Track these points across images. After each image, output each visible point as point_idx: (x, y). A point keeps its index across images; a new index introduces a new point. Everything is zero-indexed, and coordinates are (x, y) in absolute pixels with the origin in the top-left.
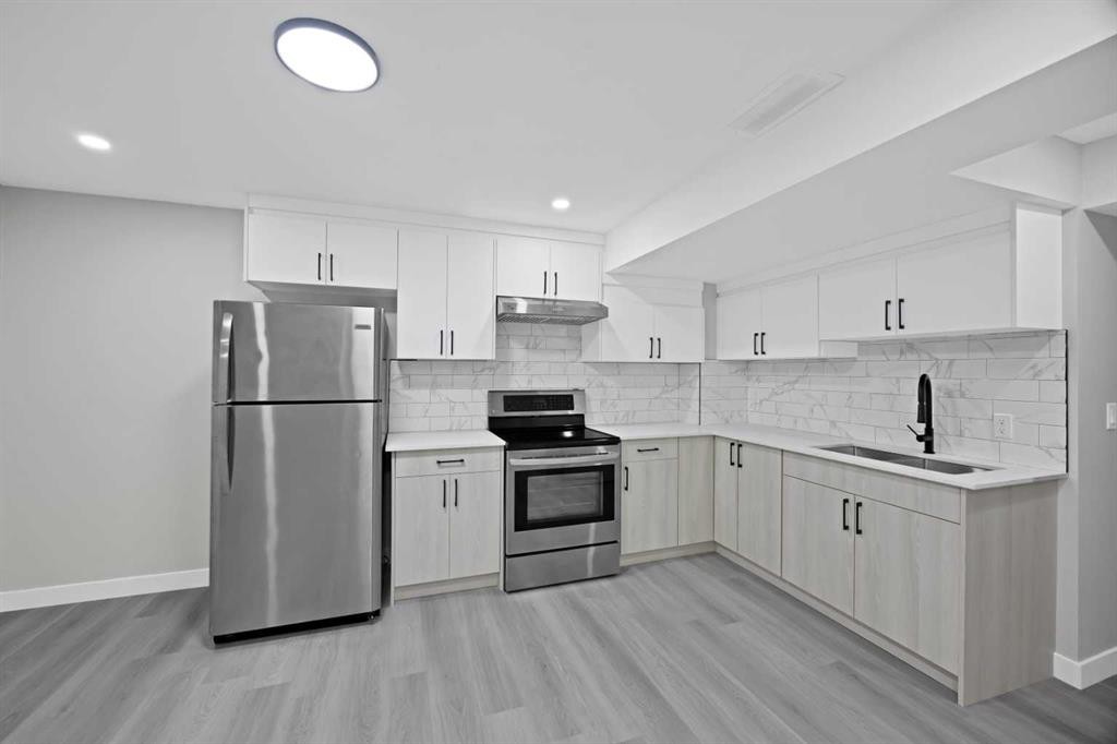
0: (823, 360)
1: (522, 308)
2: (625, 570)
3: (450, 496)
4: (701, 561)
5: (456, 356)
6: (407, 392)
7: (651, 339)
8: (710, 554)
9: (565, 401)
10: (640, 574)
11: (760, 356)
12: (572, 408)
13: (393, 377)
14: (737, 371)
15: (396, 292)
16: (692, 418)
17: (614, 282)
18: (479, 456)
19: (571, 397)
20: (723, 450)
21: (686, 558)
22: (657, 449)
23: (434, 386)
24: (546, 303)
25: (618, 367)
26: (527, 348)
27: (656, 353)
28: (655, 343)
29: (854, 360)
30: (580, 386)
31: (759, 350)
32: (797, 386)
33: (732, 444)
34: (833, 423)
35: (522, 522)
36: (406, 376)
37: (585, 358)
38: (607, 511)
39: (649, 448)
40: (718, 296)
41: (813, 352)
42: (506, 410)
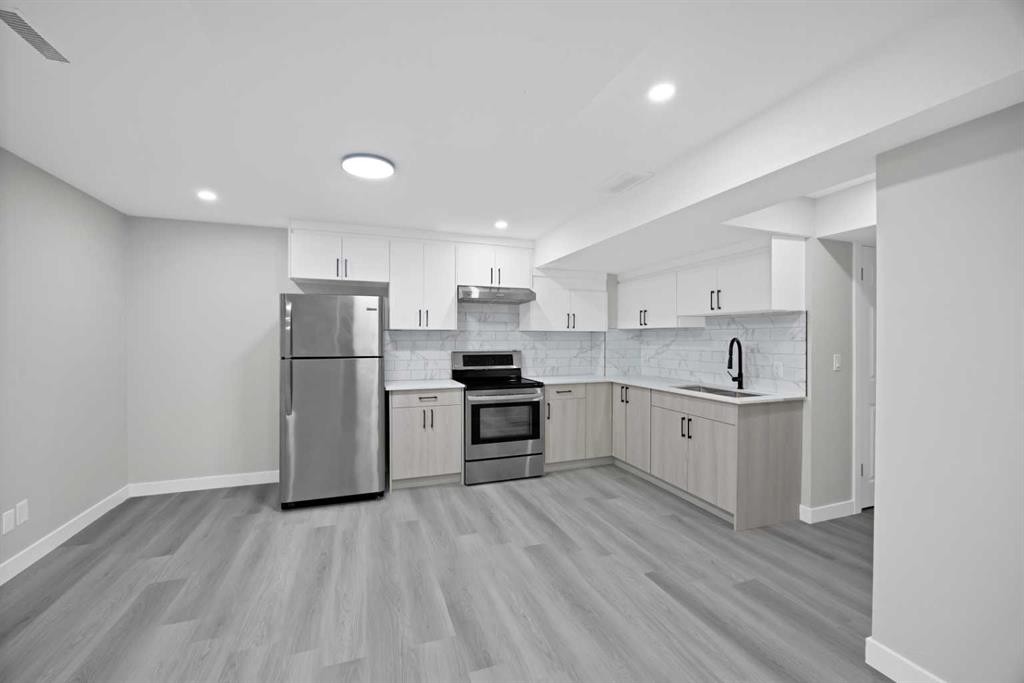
0: (686, 329)
1: (475, 294)
2: (548, 474)
3: (428, 421)
4: (603, 470)
5: (430, 327)
6: (397, 352)
7: (568, 314)
8: (610, 464)
9: (507, 359)
10: (559, 476)
11: (643, 327)
12: (512, 364)
13: (386, 342)
14: (632, 338)
15: (388, 284)
16: (600, 371)
17: (541, 274)
18: (447, 394)
19: (511, 356)
20: (617, 391)
21: (592, 467)
22: (570, 391)
23: (414, 348)
24: (493, 291)
25: (545, 335)
26: (479, 321)
27: (571, 325)
28: (571, 318)
30: (518, 349)
31: (643, 322)
32: (671, 347)
33: (622, 387)
34: (691, 373)
35: (476, 438)
36: (393, 341)
37: (522, 328)
39: (564, 390)
40: (618, 283)
41: (672, 324)
42: (464, 365)
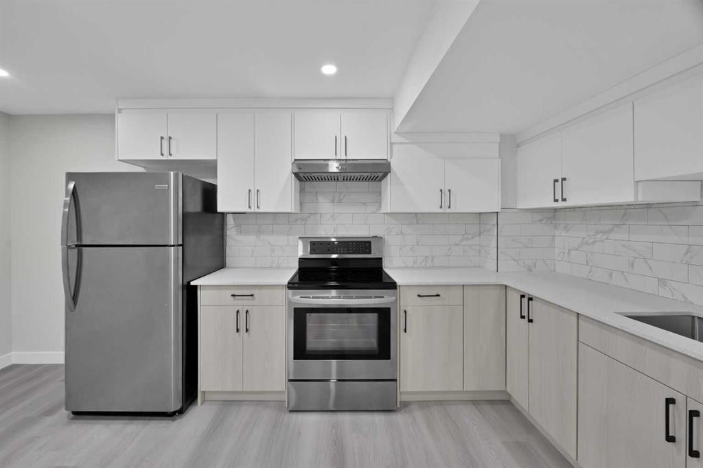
0: (648, 206)
3: (243, 323)
5: (262, 210)
6: (240, 238)
7: (441, 190)
8: (504, 403)
9: (365, 245)
11: (560, 204)
12: (370, 253)
14: (541, 220)
15: (216, 161)
16: (491, 265)
17: (403, 140)
19: (370, 242)
20: (514, 300)
21: (475, 403)
22: (438, 295)
23: (259, 232)
24: (349, 162)
25: (416, 218)
26: (333, 202)
27: (446, 203)
28: (446, 195)
29: (695, 204)
30: (379, 234)
31: (559, 197)
32: (612, 236)
33: (523, 296)
34: (662, 282)
35: (301, 351)
36: (237, 225)
37: (384, 210)
38: (383, 349)
39: (430, 294)
40: (518, 146)
42: (311, 253)
